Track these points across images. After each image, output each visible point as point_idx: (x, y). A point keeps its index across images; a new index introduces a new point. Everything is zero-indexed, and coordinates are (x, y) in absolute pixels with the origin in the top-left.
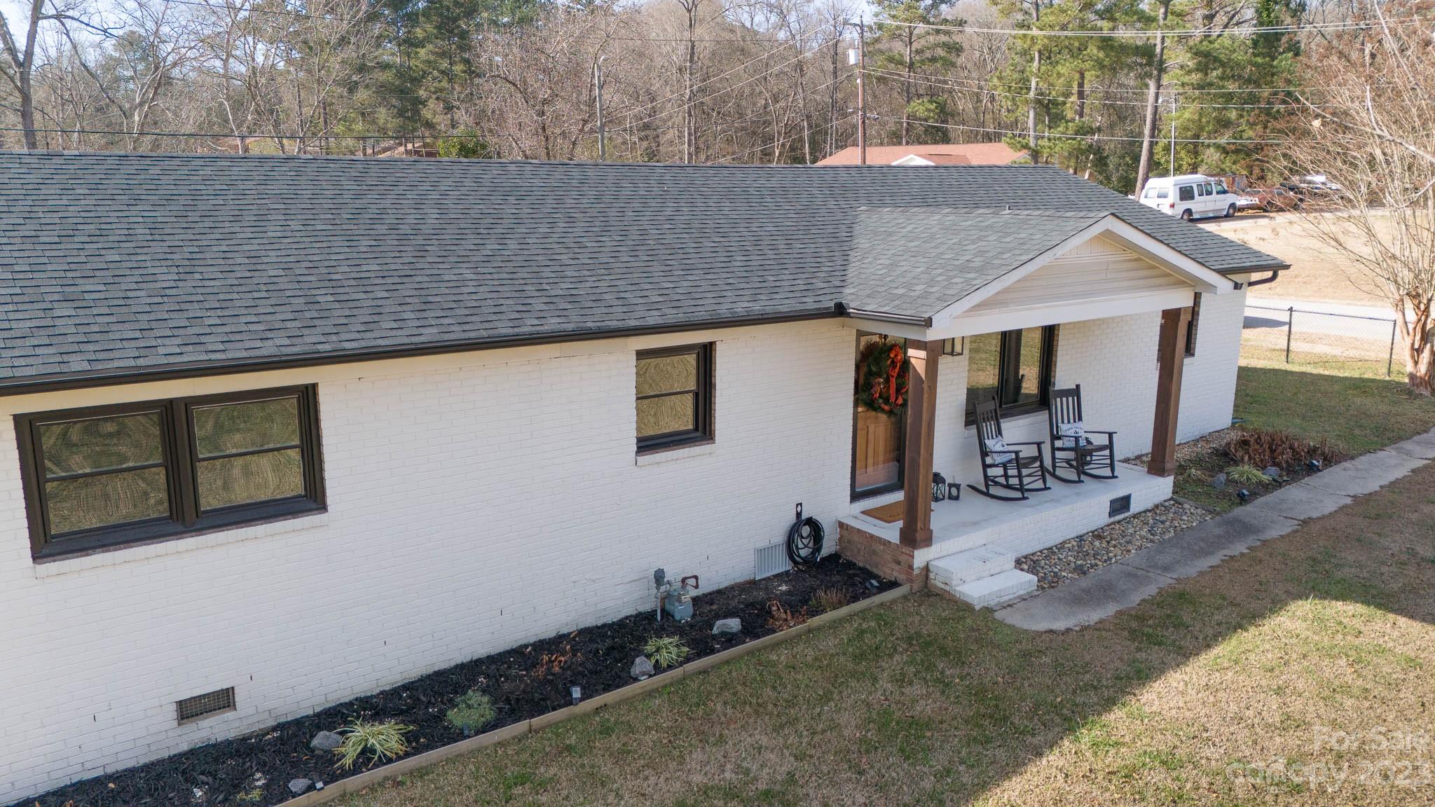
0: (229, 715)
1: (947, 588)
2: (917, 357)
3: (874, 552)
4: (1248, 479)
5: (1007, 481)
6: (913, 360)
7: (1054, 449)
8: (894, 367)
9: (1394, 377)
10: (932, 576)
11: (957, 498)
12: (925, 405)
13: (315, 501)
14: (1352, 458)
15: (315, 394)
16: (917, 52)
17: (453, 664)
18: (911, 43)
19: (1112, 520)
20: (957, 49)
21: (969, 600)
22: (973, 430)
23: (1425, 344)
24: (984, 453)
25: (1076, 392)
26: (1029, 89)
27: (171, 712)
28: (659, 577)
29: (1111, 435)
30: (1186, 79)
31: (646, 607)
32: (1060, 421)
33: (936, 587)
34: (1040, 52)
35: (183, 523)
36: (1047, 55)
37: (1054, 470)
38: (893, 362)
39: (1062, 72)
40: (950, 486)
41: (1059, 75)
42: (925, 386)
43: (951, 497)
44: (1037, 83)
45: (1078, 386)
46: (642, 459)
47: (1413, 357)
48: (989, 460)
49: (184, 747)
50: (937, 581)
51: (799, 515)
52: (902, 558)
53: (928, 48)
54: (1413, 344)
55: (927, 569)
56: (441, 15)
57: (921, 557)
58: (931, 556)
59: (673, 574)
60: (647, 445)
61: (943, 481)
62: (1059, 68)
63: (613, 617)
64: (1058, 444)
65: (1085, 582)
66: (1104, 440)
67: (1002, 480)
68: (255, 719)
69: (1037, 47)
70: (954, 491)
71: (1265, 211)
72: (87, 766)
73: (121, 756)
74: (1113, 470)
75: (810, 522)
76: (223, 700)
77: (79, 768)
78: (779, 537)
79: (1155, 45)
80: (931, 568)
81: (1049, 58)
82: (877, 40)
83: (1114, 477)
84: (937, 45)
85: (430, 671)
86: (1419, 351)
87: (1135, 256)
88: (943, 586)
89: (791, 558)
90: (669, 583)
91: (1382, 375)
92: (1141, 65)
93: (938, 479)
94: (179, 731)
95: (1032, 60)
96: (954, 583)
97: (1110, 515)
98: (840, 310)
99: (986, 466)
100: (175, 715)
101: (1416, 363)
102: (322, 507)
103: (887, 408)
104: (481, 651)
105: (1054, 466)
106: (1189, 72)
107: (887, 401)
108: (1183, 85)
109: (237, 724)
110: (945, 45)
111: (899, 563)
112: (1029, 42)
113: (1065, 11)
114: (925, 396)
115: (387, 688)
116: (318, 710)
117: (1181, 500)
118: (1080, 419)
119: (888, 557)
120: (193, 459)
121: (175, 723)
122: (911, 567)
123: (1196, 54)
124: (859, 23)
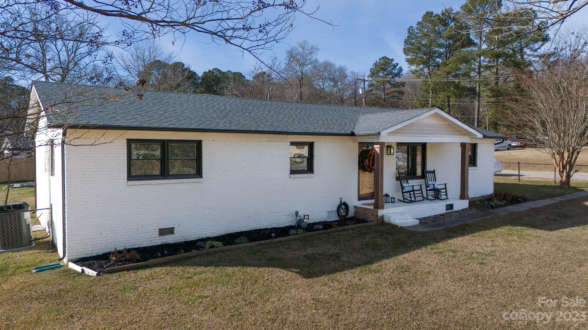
0: (172, 236)
1: (389, 222)
2: (377, 148)
3: (366, 214)
4: (496, 204)
5: (411, 199)
6: (376, 149)
7: (427, 190)
8: (371, 157)
9: (556, 185)
10: (384, 219)
11: (394, 202)
12: (380, 162)
13: (199, 175)
14: (534, 200)
15: (201, 144)
16: (387, 94)
17: (235, 232)
18: (384, 91)
19: (447, 212)
20: (402, 93)
21: (396, 224)
22: (399, 182)
23: (564, 170)
24: (403, 188)
25: (434, 172)
26: (429, 103)
27: (157, 232)
28: (297, 213)
29: (445, 184)
30: (489, 100)
31: (293, 224)
32: (428, 181)
33: (386, 222)
34: (432, 90)
35: (164, 177)
36: (435, 91)
37: (427, 197)
38: (370, 155)
39: (440, 96)
40: (391, 198)
41: (439, 98)
42: (380, 156)
43: (392, 202)
44: (432, 101)
45: (434, 170)
46: (292, 176)
47: (560, 174)
48: (404, 191)
49: (160, 243)
50: (386, 220)
51: (341, 202)
52: (375, 213)
53: (391, 93)
54: (560, 170)
55: (383, 217)
56: (207, 85)
57: (381, 212)
58: (384, 213)
59: (301, 214)
60: (293, 172)
61: (389, 196)
62: (439, 95)
63: (282, 226)
64: (428, 188)
65: (435, 223)
66: (443, 186)
67: (409, 199)
68: (179, 238)
69: (430, 88)
70: (393, 200)
71: (523, 147)
72: (135, 244)
73: (144, 243)
74: (447, 197)
75: (345, 204)
76: (170, 231)
77: (132, 244)
78: (335, 208)
79: (476, 87)
80: (384, 216)
81: (436, 92)
82: (371, 90)
83: (447, 198)
84: (394, 91)
85: (228, 233)
86: (562, 172)
87: (448, 124)
88: (388, 221)
89: (339, 215)
90: (300, 216)
91: (553, 184)
92: (471, 94)
93: (387, 195)
94: (159, 238)
95: (429, 93)
96: (391, 220)
97: (446, 210)
98: (353, 134)
99: (403, 193)
100: (158, 233)
101: (562, 177)
102: (201, 177)
103: (369, 170)
104: (243, 229)
105: (427, 196)
106: (490, 97)
107: (369, 167)
108: (488, 102)
109: (174, 239)
110: (397, 92)
111: (373, 215)
112: (427, 86)
113: (440, 75)
114: (380, 159)
115: (216, 236)
116: (196, 239)
117: (471, 208)
118: (435, 181)
119: (370, 214)
120: (168, 159)
121: (158, 235)
122: (377, 216)
123: (492, 91)
124: (363, 79)
